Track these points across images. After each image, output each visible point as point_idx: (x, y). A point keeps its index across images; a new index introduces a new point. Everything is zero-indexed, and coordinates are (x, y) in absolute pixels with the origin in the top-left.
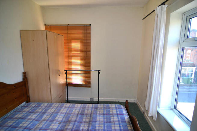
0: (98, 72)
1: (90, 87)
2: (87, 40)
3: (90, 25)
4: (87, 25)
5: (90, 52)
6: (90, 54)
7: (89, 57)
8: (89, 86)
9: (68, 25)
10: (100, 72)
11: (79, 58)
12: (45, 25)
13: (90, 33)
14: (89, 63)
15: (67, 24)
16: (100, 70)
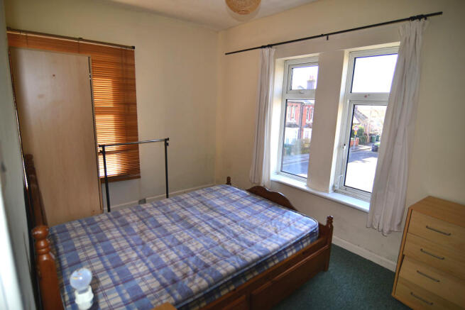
0: (166, 142)
1: (139, 177)
2: (127, 78)
3: (134, 48)
4: (126, 47)
5: (135, 104)
6: (136, 110)
7: (134, 116)
8: (137, 175)
9: (81, 39)
10: (168, 142)
11: (111, 117)
12: (9, 29)
13: (134, 65)
14: (135, 127)
15: (78, 37)
16: (168, 139)
